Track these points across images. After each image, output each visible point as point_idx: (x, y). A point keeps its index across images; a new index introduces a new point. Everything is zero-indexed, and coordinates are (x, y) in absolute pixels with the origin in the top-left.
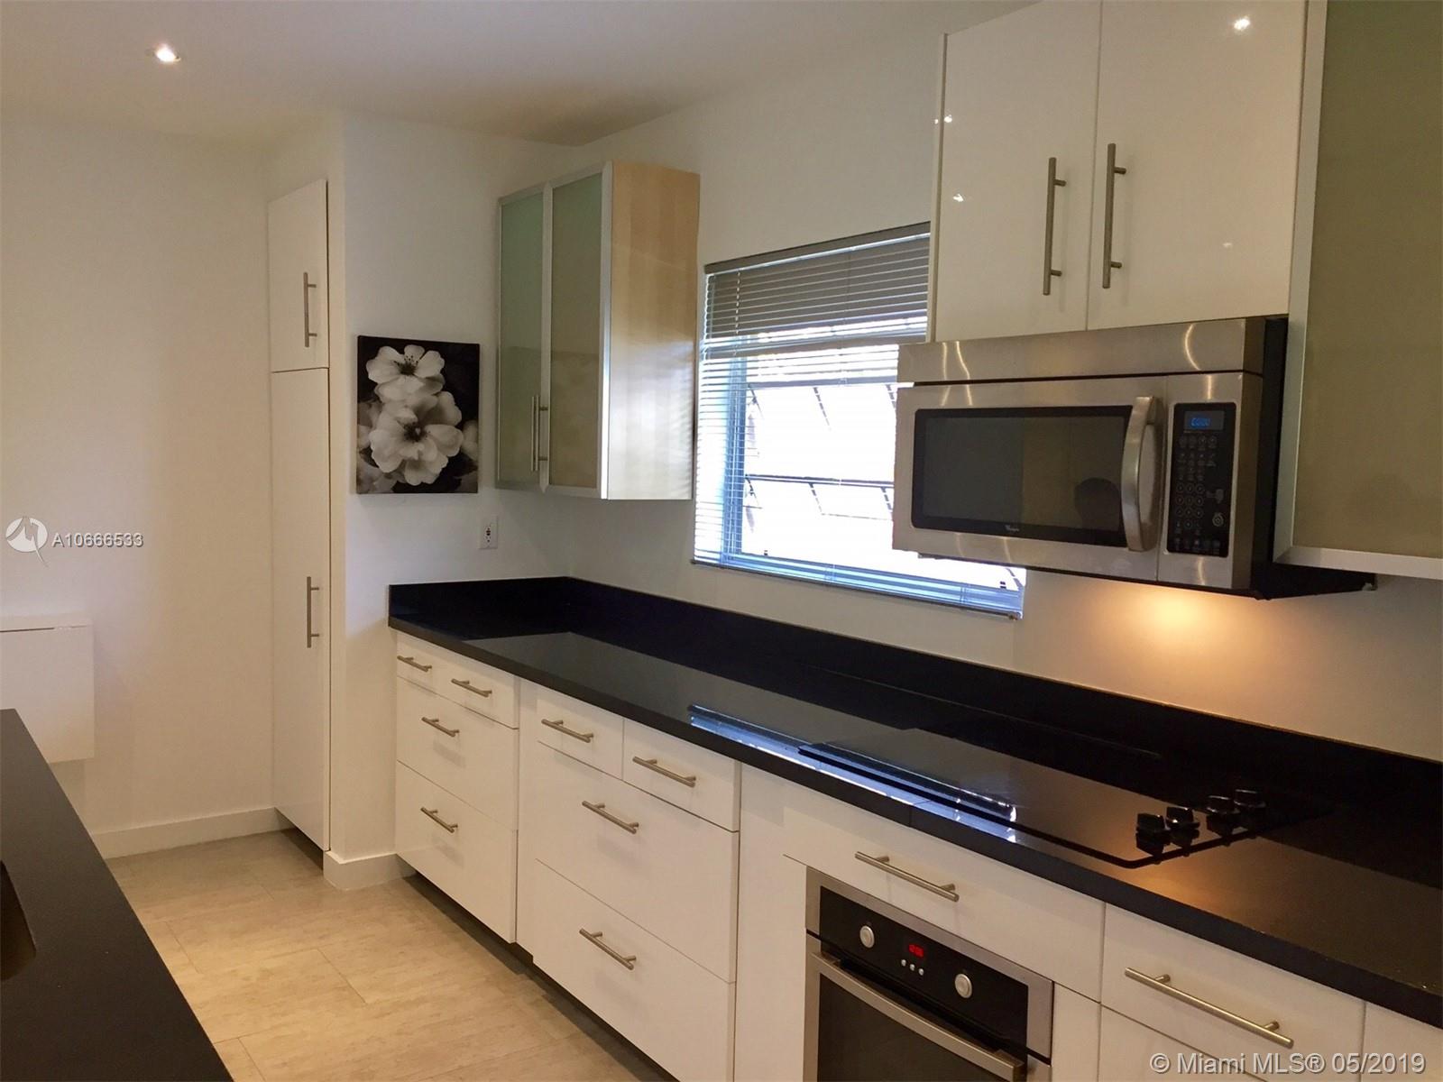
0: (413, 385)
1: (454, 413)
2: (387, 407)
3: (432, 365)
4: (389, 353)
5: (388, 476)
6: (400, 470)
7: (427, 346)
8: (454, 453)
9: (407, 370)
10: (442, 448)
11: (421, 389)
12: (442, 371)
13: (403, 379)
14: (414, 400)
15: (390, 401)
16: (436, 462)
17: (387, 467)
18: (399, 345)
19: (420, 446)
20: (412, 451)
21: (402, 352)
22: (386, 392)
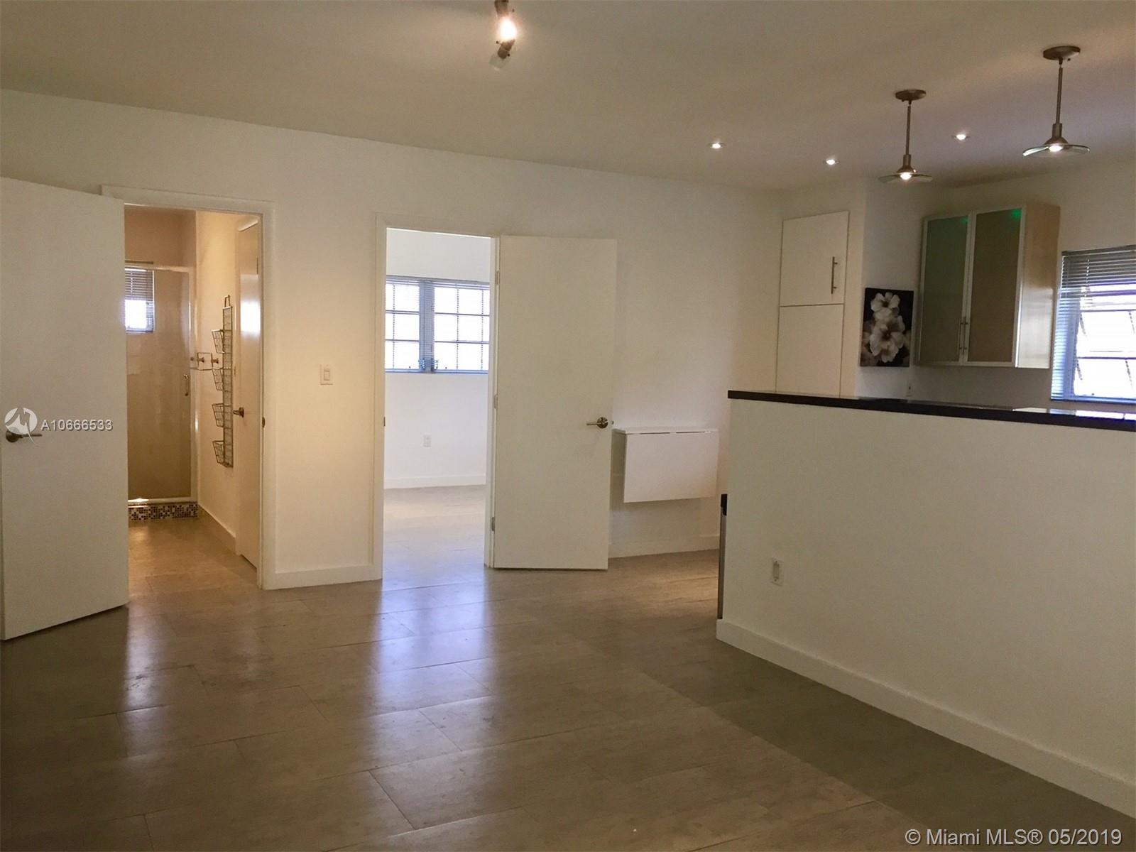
0: (888, 312)
1: (902, 326)
2: (878, 323)
3: (895, 302)
4: (879, 296)
5: (875, 357)
6: (880, 355)
7: (894, 292)
8: (901, 347)
9: (886, 304)
10: (897, 344)
11: (890, 315)
12: (899, 305)
13: (884, 309)
14: (887, 320)
15: (878, 320)
16: (894, 350)
17: (875, 353)
18: (883, 292)
19: (888, 343)
20: (885, 345)
21: (884, 295)
22: (878, 316)
